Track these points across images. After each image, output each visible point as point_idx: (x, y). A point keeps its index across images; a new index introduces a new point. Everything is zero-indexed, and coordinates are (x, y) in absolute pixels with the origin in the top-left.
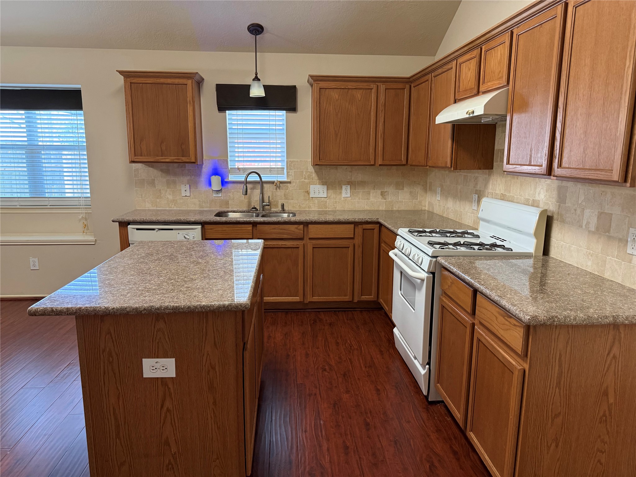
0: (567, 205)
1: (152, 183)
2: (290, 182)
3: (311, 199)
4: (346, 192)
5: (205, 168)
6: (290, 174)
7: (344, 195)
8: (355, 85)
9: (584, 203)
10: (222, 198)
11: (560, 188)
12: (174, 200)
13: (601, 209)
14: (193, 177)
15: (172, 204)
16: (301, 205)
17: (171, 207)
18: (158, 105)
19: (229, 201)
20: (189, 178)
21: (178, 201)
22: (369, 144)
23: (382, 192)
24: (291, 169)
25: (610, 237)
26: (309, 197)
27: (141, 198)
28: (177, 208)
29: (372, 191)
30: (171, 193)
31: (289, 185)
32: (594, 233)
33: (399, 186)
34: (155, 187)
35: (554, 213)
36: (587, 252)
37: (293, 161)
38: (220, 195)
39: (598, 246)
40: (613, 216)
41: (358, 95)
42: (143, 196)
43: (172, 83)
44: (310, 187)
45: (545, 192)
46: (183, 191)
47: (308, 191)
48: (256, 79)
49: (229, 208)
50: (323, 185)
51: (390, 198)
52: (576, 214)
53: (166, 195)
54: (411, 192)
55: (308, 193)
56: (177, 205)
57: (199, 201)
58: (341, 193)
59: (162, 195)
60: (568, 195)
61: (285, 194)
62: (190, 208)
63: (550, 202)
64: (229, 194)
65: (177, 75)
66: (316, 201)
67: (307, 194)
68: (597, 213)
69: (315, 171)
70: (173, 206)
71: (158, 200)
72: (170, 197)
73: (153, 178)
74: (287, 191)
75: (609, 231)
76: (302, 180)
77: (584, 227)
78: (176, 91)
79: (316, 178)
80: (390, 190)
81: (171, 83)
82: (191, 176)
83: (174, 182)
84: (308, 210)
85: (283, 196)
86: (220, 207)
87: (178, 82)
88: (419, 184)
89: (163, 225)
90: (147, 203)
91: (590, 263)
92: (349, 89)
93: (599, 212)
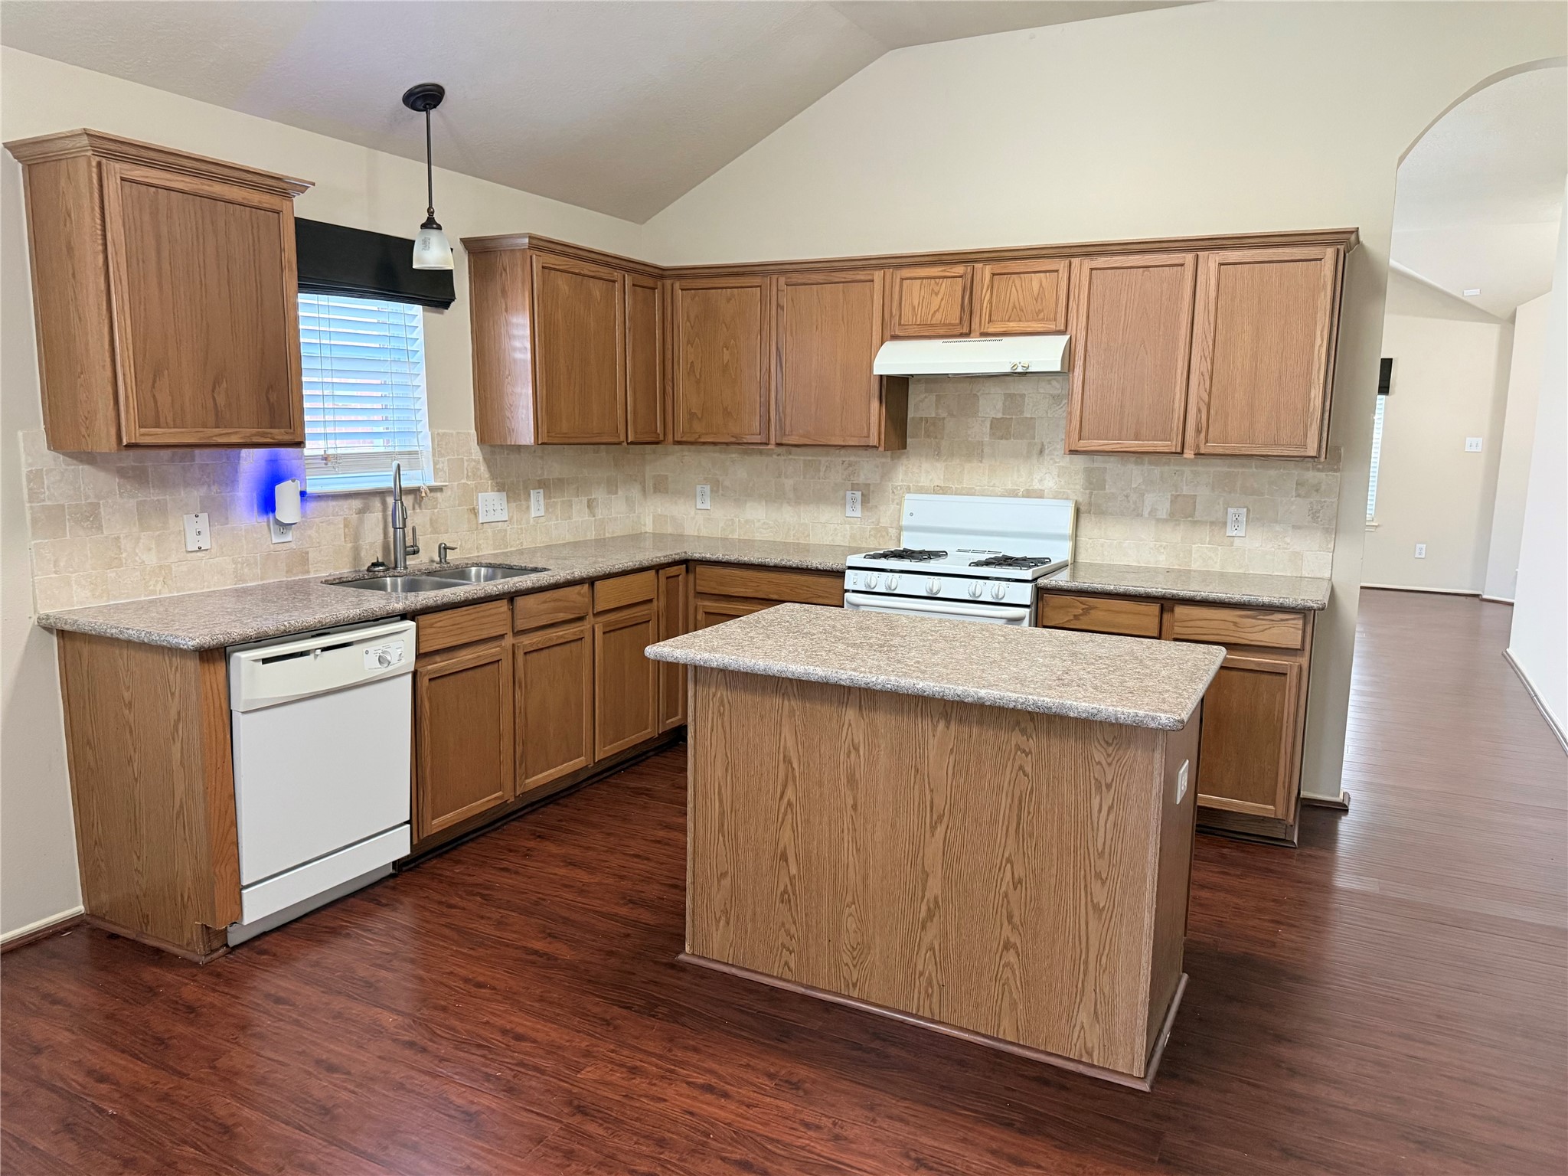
0: (1107, 491)
1: (91, 517)
2: (440, 489)
3: (480, 526)
4: (537, 504)
5: (246, 460)
6: (440, 466)
7: (533, 513)
8: (594, 269)
9: (1143, 487)
10: (293, 545)
11: (1089, 472)
12: (160, 567)
13: (1177, 491)
14: (214, 488)
15: (157, 582)
16: (464, 544)
17: (153, 592)
18: (202, 264)
19: (307, 553)
20: (203, 491)
21: (174, 569)
22: (615, 399)
23: (589, 501)
24: (441, 455)
25: (1195, 523)
26: (477, 523)
27: (56, 572)
28: (170, 592)
29: (575, 499)
30: (153, 546)
31: (438, 495)
32: (1166, 521)
33: (612, 487)
34: (100, 528)
35: (1081, 504)
36: (1155, 545)
37: (444, 434)
38: (289, 538)
39: (1175, 536)
40: (1198, 498)
41: (597, 289)
42: (62, 564)
43: (245, 202)
44: (477, 498)
45: (1056, 477)
46: (191, 535)
47: (474, 509)
48: (430, 224)
49: (308, 572)
50: (499, 491)
51: (601, 513)
52: (1129, 502)
53: (137, 555)
54: (627, 499)
55: (474, 512)
56: (170, 582)
57: (235, 562)
58: (528, 508)
59: (124, 555)
60: (1107, 478)
61: (431, 520)
62: (208, 587)
63: (1069, 491)
64: (309, 532)
65: (255, 178)
66: (490, 533)
67: (472, 516)
68: (1169, 497)
69: (484, 459)
70: (159, 587)
71: (111, 574)
72: (151, 559)
73: (92, 500)
74: (436, 511)
75: (1192, 515)
76: (463, 481)
77: (1146, 514)
78: (252, 227)
79: (487, 475)
80: (599, 494)
81: (240, 200)
82: (209, 486)
83: (162, 510)
84: (476, 554)
85: (428, 526)
86: (287, 572)
87: (260, 202)
88: (635, 480)
89: (313, 637)
90: (75, 587)
91: (1162, 558)
92: (584, 276)
93: (1172, 495)
